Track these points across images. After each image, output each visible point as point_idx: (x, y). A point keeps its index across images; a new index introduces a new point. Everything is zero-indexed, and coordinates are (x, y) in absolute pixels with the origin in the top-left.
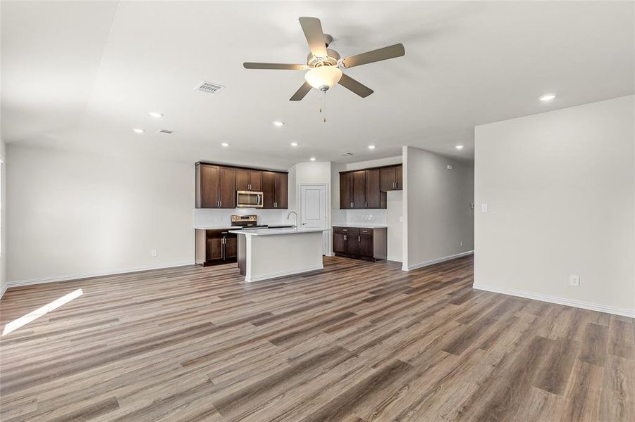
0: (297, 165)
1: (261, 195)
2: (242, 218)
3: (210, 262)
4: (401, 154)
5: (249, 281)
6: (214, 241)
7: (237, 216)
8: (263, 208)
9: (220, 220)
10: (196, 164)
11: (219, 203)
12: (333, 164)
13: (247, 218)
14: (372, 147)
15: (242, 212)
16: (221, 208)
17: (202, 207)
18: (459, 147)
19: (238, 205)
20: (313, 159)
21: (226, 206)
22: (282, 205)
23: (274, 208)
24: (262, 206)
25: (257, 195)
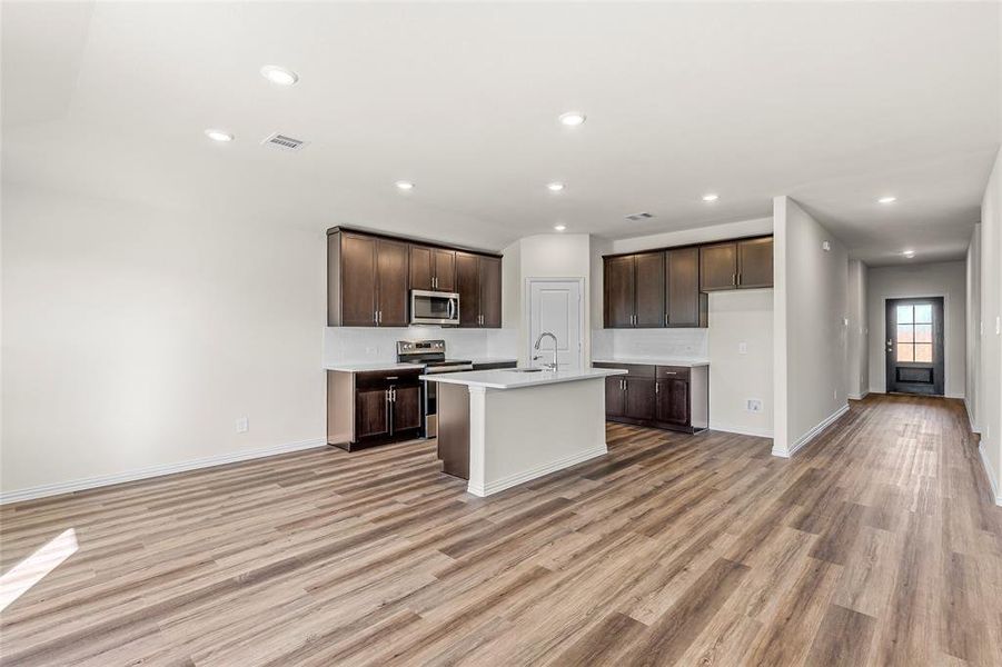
0: (522, 240)
1: (455, 300)
2: (419, 346)
3: (365, 439)
4: (770, 213)
5: (481, 494)
6: (371, 396)
7: (409, 344)
8: (458, 326)
9: (377, 350)
10: (330, 233)
11: (378, 316)
12: (594, 239)
13: (428, 346)
14: (711, 198)
15: (418, 334)
16: (380, 325)
17: (345, 324)
18: (887, 200)
19: (414, 320)
20: (560, 228)
21: (392, 322)
22: (491, 320)
23: (478, 326)
24: (457, 322)
25: (447, 300)
